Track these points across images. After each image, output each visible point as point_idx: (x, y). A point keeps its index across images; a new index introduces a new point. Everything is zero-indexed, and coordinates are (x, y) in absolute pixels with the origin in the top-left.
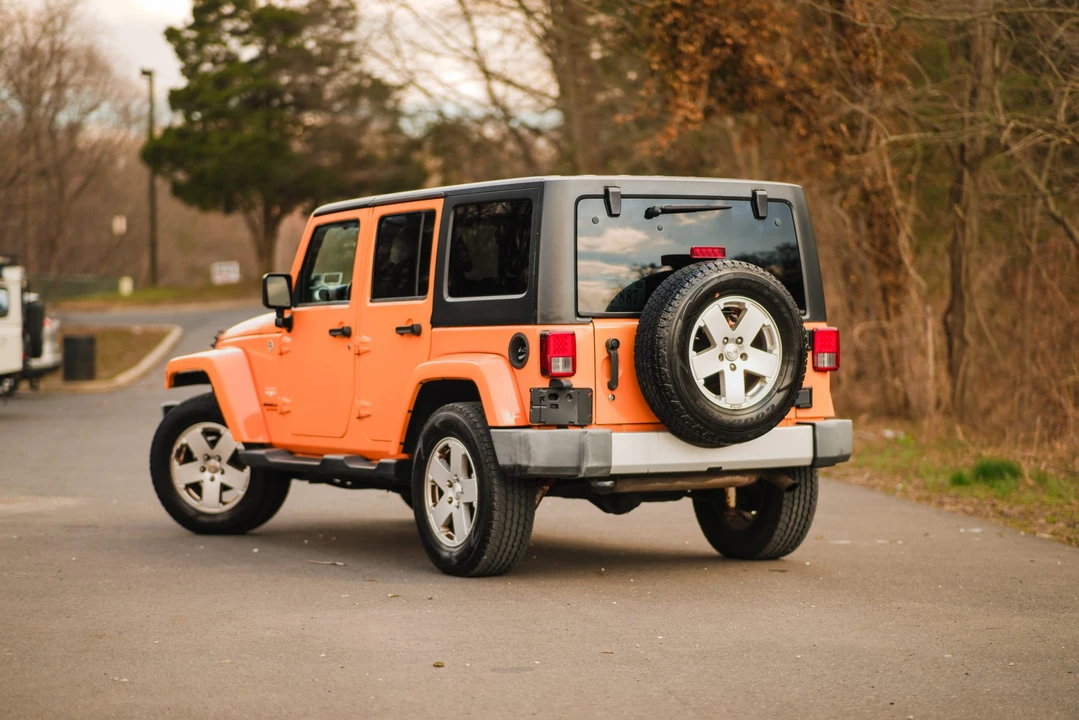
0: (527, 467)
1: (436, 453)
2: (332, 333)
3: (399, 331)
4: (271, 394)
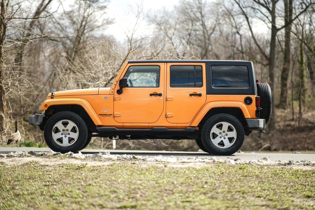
0: (258, 127)
1: (215, 126)
2: (151, 95)
3: (191, 95)
4: (106, 111)
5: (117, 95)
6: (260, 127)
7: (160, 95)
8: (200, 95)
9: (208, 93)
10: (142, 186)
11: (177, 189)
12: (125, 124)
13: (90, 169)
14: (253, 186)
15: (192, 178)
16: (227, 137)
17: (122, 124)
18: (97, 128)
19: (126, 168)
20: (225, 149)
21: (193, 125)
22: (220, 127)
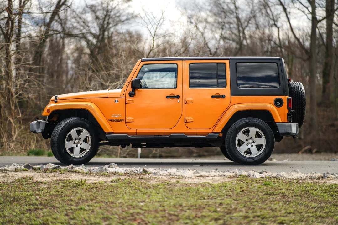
0: (291, 133)
1: (241, 132)
2: (168, 97)
3: (213, 97)
4: (116, 116)
5: (129, 98)
6: (292, 132)
7: (178, 97)
8: (223, 97)
9: (232, 94)
10: (142, 210)
11: (185, 213)
12: (138, 131)
13: (89, 187)
14: (276, 209)
15: (206, 198)
16: (254, 144)
17: (134, 131)
18: (106, 135)
19: (131, 185)
20: (252, 158)
21: (215, 131)
22: (247, 132)
